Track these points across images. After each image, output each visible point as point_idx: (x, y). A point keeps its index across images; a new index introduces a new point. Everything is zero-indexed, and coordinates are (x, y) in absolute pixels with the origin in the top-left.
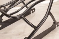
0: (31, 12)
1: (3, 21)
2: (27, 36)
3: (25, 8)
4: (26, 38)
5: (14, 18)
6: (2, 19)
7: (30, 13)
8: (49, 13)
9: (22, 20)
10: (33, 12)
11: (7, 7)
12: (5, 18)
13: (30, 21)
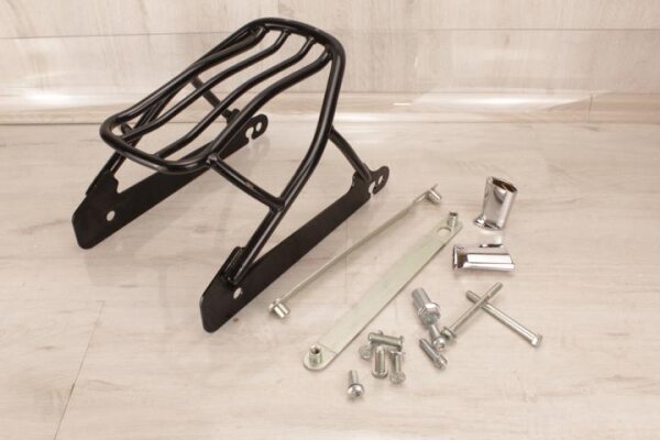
0: (249, 132)
1: (120, 189)
2: (243, 244)
3: (221, 117)
4: (237, 249)
5: (173, 167)
6: (116, 182)
7: (246, 141)
8: (327, 133)
9: (212, 172)
10: (256, 135)
11: (132, 123)
12: (130, 175)
13: (242, 173)
